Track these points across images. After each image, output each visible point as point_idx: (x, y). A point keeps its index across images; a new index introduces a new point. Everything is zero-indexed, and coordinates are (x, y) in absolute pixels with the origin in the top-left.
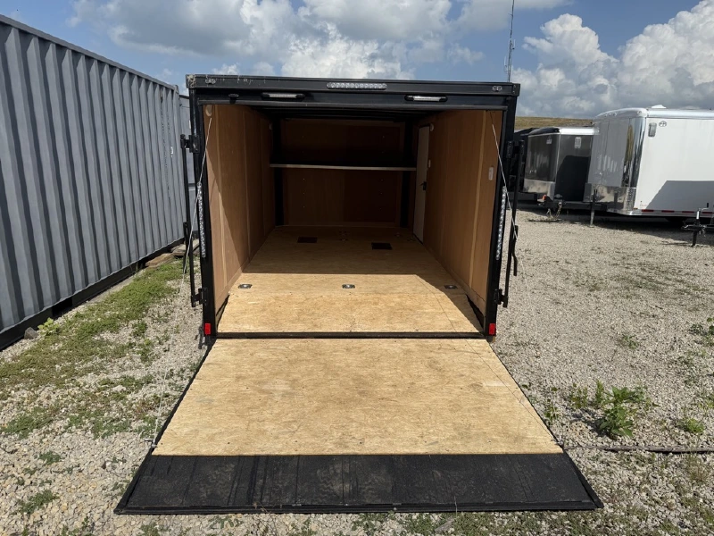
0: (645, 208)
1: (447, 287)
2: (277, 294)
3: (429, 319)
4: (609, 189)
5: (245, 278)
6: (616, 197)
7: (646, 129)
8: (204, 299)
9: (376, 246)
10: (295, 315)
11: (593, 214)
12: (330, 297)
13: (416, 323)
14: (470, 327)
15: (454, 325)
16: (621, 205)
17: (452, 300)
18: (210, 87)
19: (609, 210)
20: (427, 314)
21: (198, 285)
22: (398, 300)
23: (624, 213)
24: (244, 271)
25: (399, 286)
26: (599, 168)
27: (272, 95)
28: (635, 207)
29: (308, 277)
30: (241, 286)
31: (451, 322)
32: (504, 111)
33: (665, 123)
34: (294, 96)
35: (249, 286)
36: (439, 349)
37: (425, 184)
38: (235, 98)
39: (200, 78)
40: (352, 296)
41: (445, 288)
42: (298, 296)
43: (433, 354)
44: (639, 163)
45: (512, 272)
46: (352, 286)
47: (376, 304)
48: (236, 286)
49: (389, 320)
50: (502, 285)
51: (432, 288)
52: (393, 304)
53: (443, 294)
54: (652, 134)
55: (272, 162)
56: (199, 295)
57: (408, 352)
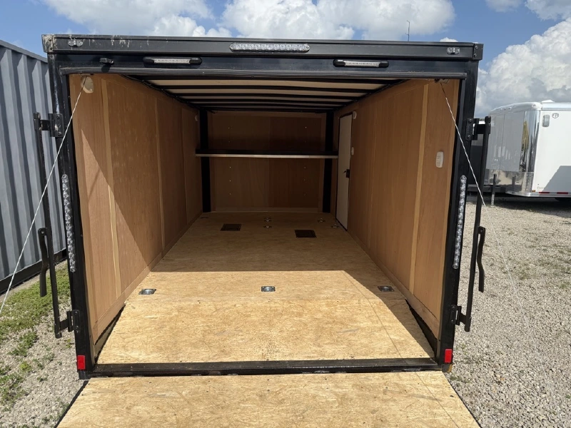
0: (541, 191)
1: (381, 289)
2: (183, 304)
3: (366, 337)
4: (507, 174)
5: (152, 279)
6: (514, 180)
7: (540, 121)
8: (76, 323)
9: (300, 234)
10: (199, 336)
11: (493, 196)
12: (244, 306)
13: (350, 344)
14: (417, 351)
15: (398, 346)
16: (520, 188)
17: (390, 308)
18: (75, 49)
19: (509, 192)
20: (363, 329)
21: (65, 307)
22: (325, 308)
23: (523, 195)
24: (153, 269)
25: (325, 288)
26: (495, 156)
27: (157, 60)
28: (533, 189)
29: (224, 276)
30: (143, 292)
31: (394, 342)
32: (461, 79)
33: (558, 115)
34: (186, 61)
35: (153, 291)
36: (385, 392)
37: (348, 172)
38: (108, 65)
39: (62, 39)
40: (272, 305)
41: (380, 290)
42: (207, 306)
43: (377, 404)
44: (535, 151)
45: (476, 287)
46: (273, 289)
47: (300, 315)
48: (137, 291)
49: (317, 342)
50: (462, 301)
51: (363, 290)
52: (319, 316)
53: (378, 300)
54: (546, 125)
55: (198, 152)
56: (68, 321)
57: (343, 399)
